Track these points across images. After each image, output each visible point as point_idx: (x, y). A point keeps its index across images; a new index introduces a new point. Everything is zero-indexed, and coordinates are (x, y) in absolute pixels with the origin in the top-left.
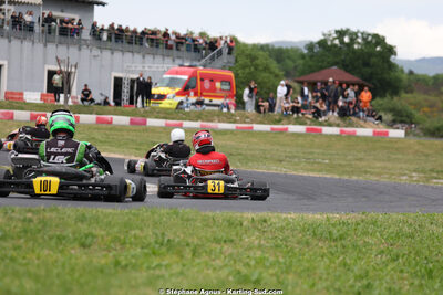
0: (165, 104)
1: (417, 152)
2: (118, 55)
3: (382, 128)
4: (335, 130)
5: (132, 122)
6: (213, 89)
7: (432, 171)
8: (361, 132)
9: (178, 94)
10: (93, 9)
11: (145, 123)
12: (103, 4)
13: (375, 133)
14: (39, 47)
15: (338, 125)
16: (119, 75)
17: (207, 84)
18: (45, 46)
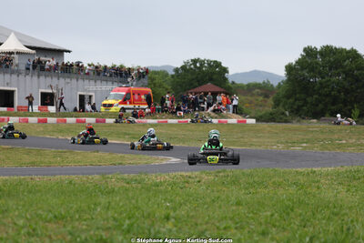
0: (113, 109)
1: (269, 132)
2: (80, 81)
3: (241, 119)
4: (215, 121)
5: (97, 121)
6: (140, 99)
7: (287, 142)
8: (230, 121)
9: (120, 103)
10: (63, 55)
11: (104, 121)
12: (69, 52)
13: (239, 121)
14: (35, 78)
15: (216, 118)
16: (82, 93)
17: (136, 97)
18: (39, 77)
